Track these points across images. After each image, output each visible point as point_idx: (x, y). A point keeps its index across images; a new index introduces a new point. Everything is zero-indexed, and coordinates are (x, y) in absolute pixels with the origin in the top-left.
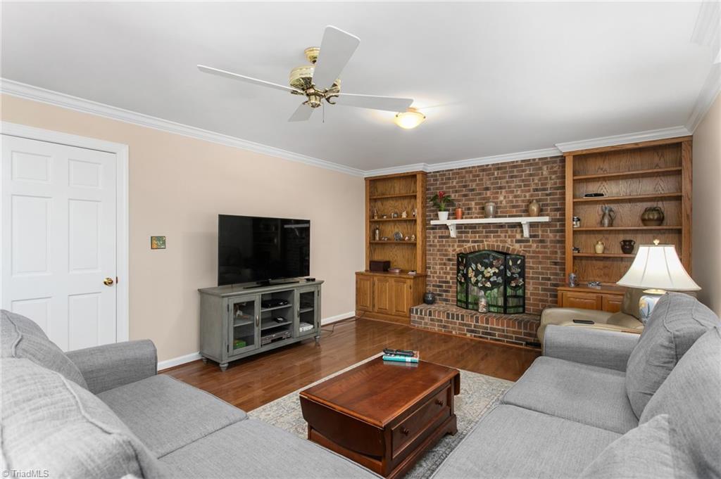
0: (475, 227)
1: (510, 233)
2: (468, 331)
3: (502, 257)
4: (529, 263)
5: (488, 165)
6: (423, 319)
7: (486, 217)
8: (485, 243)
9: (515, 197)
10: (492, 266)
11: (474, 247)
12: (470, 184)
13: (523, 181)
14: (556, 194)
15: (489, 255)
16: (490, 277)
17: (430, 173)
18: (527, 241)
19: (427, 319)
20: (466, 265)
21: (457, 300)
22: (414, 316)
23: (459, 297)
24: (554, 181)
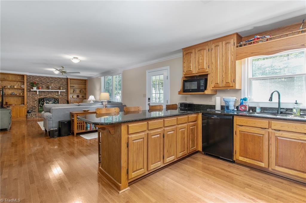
0: (44, 92)
1: (55, 93)
3: (54, 99)
5: (48, 77)
6: (33, 116)
7: (49, 89)
8: (48, 96)
9: (56, 85)
10: (51, 101)
11: (44, 97)
12: (43, 80)
13: (58, 82)
15: (50, 99)
17: (28, 75)
18: (59, 95)
19: (34, 116)
20: (43, 101)
21: (39, 111)
22: (29, 116)
23: (40, 110)
24: (65, 83)
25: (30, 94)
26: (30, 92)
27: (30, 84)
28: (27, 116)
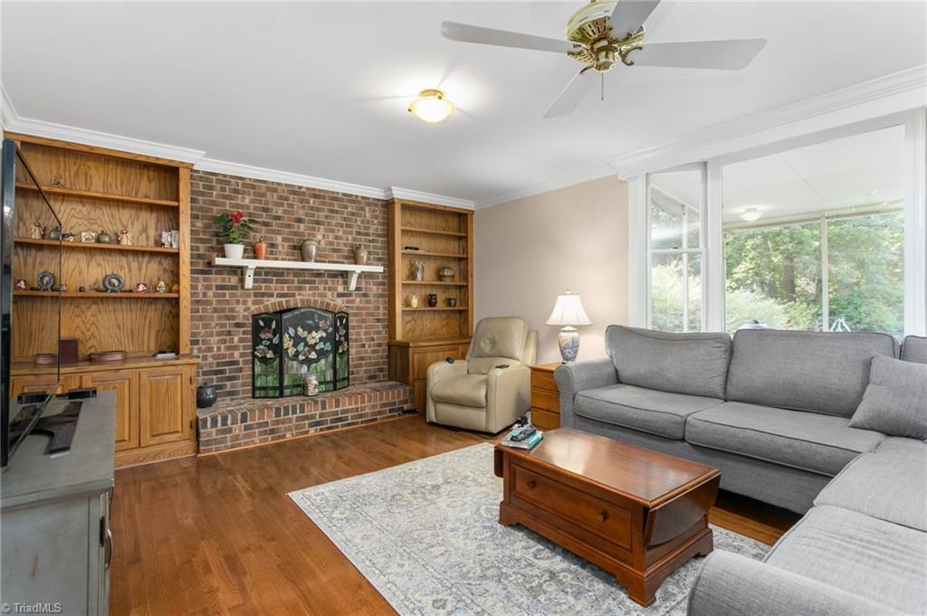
0: (282, 274)
1: (330, 283)
2: (311, 425)
3: (330, 316)
4: (353, 322)
5: (300, 187)
6: (230, 431)
7: (303, 260)
8: (298, 297)
9: (336, 238)
10: (317, 329)
11: (280, 303)
12: (274, 208)
13: (345, 219)
14: (377, 242)
15: (313, 313)
16: (316, 344)
17: (198, 171)
18: (350, 295)
19: (238, 429)
20: (279, 331)
21: (254, 389)
22: (209, 432)
23: (258, 384)
24: (376, 227)
25: (209, 288)
26: (210, 273)
27: (206, 226)
28: (196, 426)
